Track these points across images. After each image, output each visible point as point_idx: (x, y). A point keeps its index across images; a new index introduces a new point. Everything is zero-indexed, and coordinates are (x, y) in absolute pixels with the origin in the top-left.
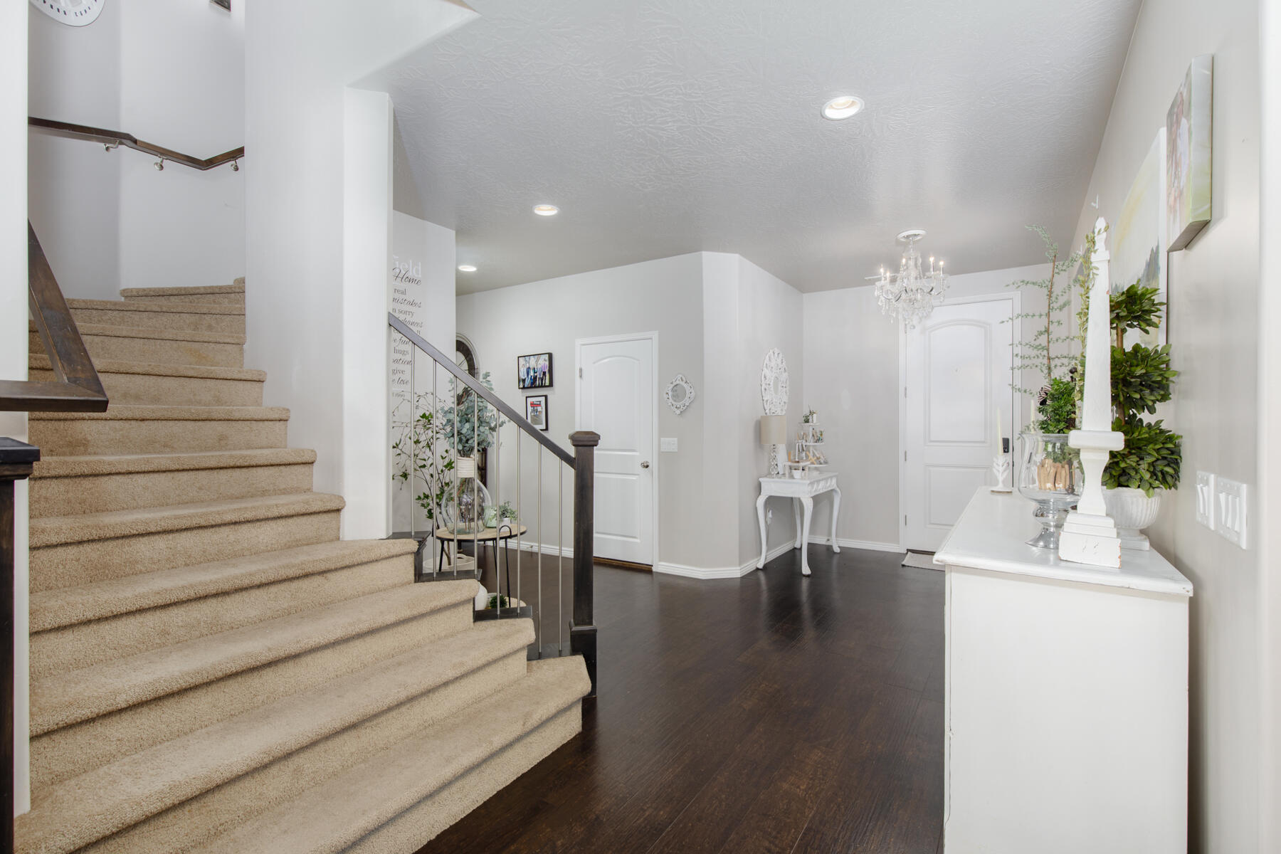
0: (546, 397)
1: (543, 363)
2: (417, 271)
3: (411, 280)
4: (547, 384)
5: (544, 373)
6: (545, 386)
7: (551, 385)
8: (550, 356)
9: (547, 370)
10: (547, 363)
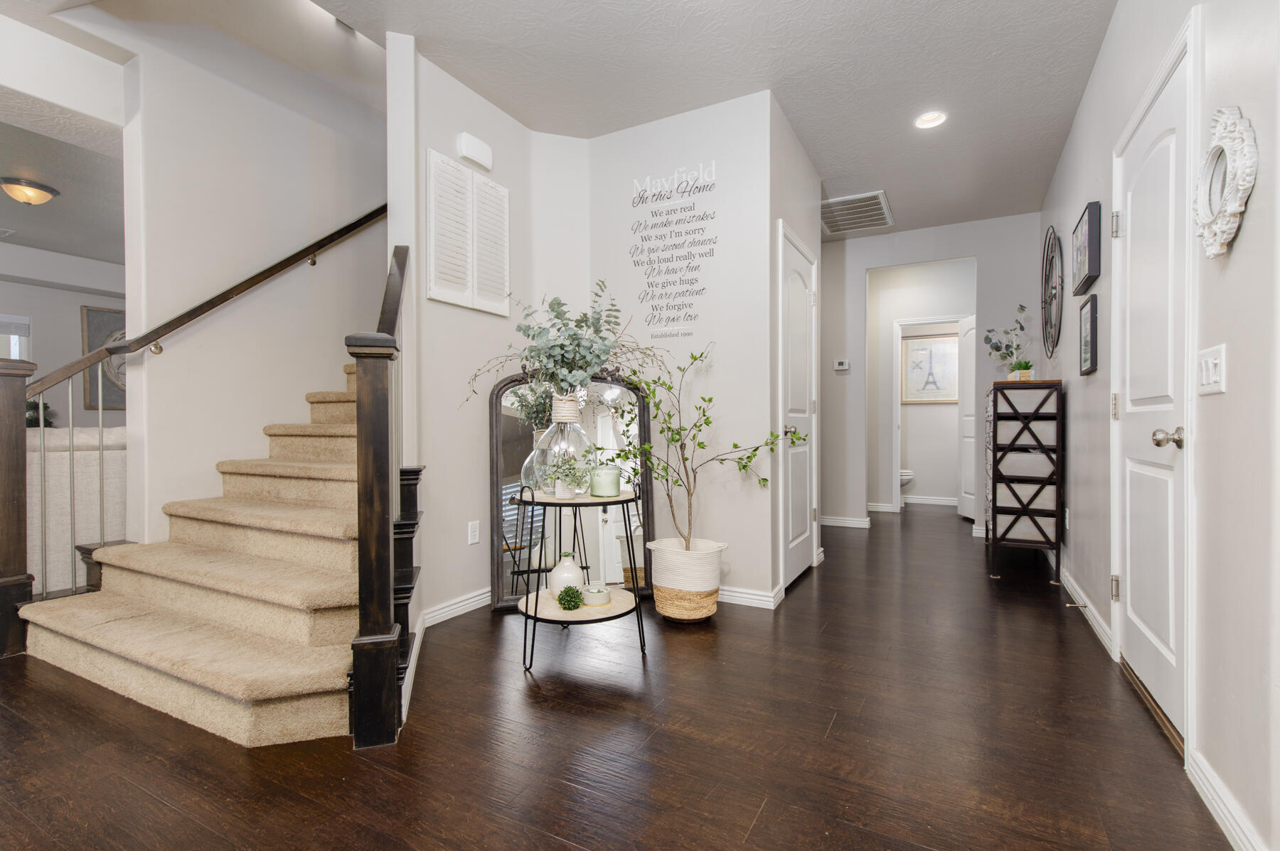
2: (710, 174)
3: (701, 189)
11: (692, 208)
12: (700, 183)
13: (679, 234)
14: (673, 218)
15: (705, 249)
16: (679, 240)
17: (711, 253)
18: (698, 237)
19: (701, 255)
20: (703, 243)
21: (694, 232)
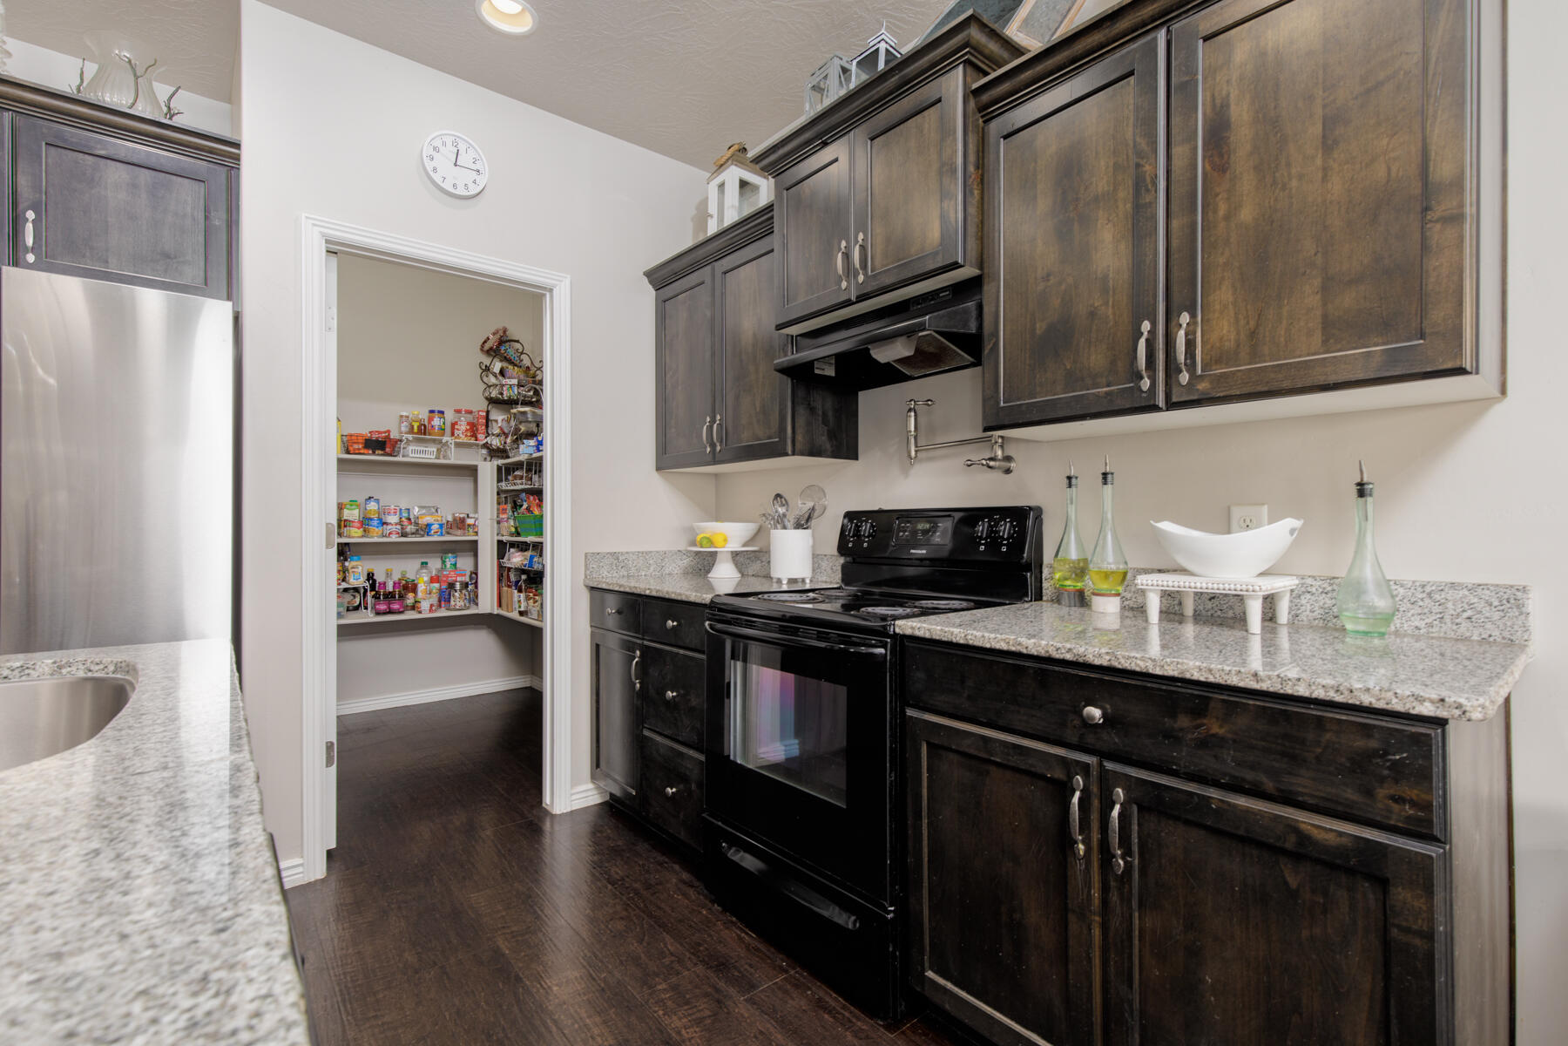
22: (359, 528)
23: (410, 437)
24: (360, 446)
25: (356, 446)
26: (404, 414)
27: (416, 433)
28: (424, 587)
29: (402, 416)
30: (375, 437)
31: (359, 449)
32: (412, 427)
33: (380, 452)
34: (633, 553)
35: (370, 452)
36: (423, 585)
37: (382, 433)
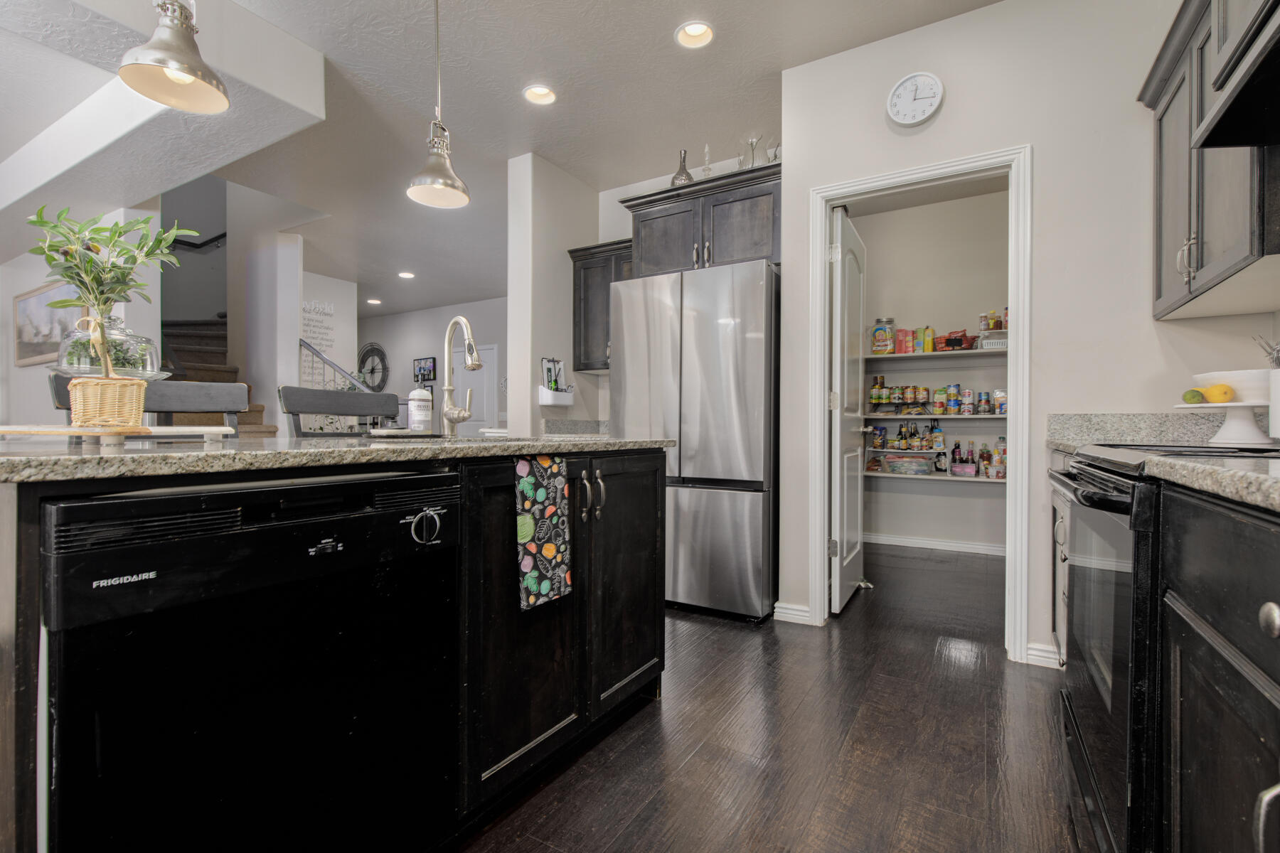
0: (432, 387)
1: (429, 364)
2: (330, 308)
3: (326, 314)
4: (432, 378)
5: (430, 371)
6: (431, 380)
7: (435, 379)
8: (434, 359)
9: (431, 369)
10: (432, 364)
11: (321, 322)
12: (326, 311)
13: (314, 332)
14: (311, 323)
15: (329, 343)
16: (315, 335)
17: (331, 346)
18: (325, 337)
19: (326, 346)
20: (327, 340)
21: (323, 334)
22: (940, 407)
23: (987, 333)
24: (943, 345)
25: (940, 346)
26: (983, 315)
27: (992, 329)
28: (998, 458)
29: (981, 317)
30: (953, 336)
31: (942, 348)
32: (988, 325)
33: (958, 348)
34: (1113, 416)
35: (951, 348)
36: (997, 455)
37: (958, 332)
